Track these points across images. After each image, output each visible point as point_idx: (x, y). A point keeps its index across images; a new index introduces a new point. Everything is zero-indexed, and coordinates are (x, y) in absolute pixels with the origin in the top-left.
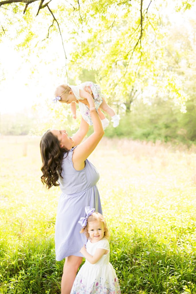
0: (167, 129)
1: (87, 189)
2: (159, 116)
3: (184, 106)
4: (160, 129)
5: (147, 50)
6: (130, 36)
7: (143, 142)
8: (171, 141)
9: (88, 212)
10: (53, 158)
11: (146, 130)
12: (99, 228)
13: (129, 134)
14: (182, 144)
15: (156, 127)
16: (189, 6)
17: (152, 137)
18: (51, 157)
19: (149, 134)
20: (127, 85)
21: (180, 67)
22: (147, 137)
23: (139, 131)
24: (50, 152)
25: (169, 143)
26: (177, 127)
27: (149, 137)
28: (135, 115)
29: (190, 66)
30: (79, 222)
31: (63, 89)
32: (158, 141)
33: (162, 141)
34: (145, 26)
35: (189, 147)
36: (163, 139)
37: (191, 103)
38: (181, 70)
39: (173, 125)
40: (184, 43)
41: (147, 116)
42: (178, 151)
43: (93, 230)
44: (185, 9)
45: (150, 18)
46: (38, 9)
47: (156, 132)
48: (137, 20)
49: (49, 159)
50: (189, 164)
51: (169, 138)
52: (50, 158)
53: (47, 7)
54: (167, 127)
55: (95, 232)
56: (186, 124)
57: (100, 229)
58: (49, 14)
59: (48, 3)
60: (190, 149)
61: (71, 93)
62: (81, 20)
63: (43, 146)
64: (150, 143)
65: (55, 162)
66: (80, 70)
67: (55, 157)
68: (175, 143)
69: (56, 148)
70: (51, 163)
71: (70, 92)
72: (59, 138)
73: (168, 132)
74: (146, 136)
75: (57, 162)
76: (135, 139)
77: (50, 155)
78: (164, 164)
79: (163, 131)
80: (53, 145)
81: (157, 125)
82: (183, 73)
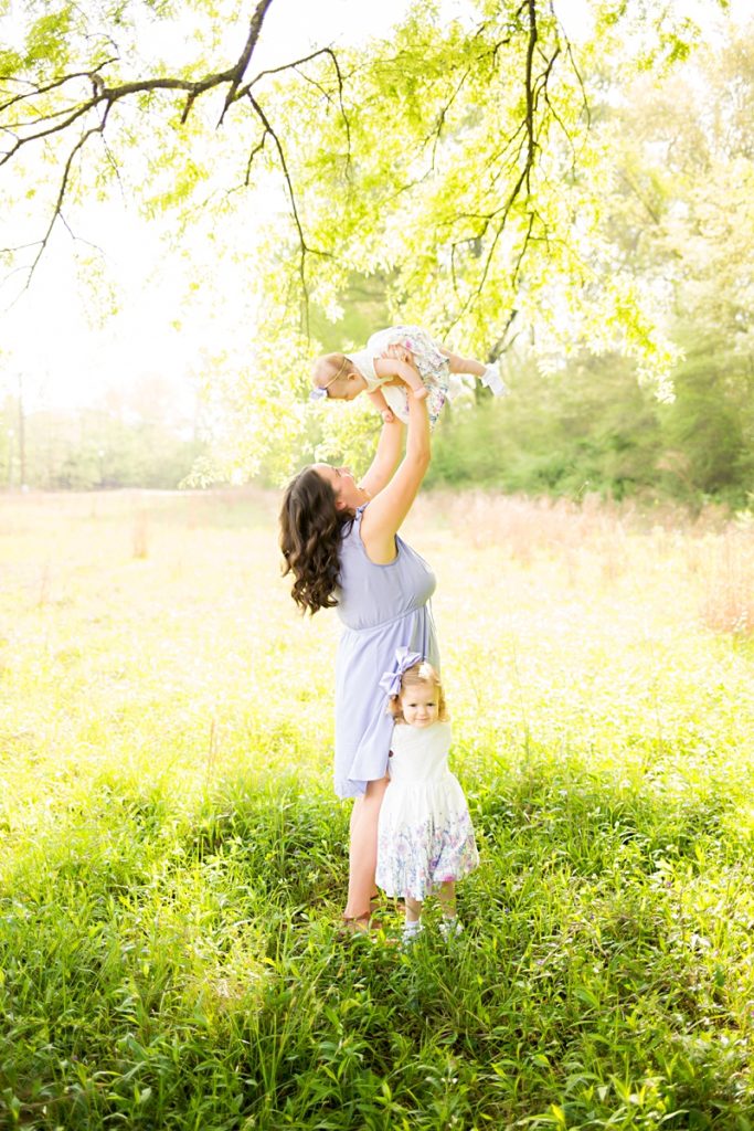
0: (623, 455)
1: (403, 614)
2: (596, 408)
3: (667, 380)
4: (598, 453)
5: (549, 204)
6: (493, 158)
7: (538, 499)
8: (637, 494)
9: (403, 659)
10: (319, 534)
11: (546, 461)
12: (430, 701)
13: (489, 473)
14: (671, 503)
15: (583, 447)
16: (680, 50)
17: (570, 481)
18: (313, 533)
19: (560, 474)
20: (486, 318)
21: (665, 235)
22: (552, 484)
23: (525, 464)
24: (312, 520)
25: (630, 504)
26: (657, 445)
27: (559, 484)
28: (510, 406)
29: (701, 228)
30: (381, 684)
31: (330, 370)
32: (592, 498)
33: (605, 496)
34: (539, 122)
35: (696, 513)
36: (608, 488)
37: (706, 360)
38: (670, 243)
39: (644, 441)
40: (680, 139)
41: (550, 410)
42: (658, 530)
43: (413, 705)
44: (667, 59)
45: (556, 100)
46: (224, 103)
47: (586, 464)
48: (514, 105)
49: (309, 538)
50: (694, 569)
51: (626, 484)
52: (310, 533)
53: (246, 95)
54: (622, 445)
55: (420, 710)
56: (689, 435)
57: (430, 705)
58: (252, 115)
59: (251, 85)
60: (701, 519)
61: (352, 378)
62: (345, 122)
63: (295, 505)
64: (563, 505)
65: (323, 546)
66: (343, 277)
67: (322, 533)
68: (649, 501)
69: (327, 511)
70: (315, 550)
71: (350, 375)
72: (335, 486)
73: (627, 463)
74: (550, 478)
75: (330, 547)
76: (511, 490)
77: (311, 526)
78: (611, 572)
79: (610, 462)
80: (318, 503)
81: (586, 440)
82: (676, 254)
